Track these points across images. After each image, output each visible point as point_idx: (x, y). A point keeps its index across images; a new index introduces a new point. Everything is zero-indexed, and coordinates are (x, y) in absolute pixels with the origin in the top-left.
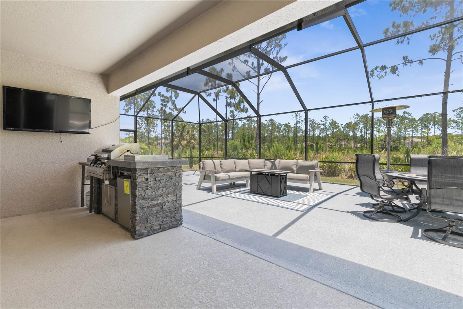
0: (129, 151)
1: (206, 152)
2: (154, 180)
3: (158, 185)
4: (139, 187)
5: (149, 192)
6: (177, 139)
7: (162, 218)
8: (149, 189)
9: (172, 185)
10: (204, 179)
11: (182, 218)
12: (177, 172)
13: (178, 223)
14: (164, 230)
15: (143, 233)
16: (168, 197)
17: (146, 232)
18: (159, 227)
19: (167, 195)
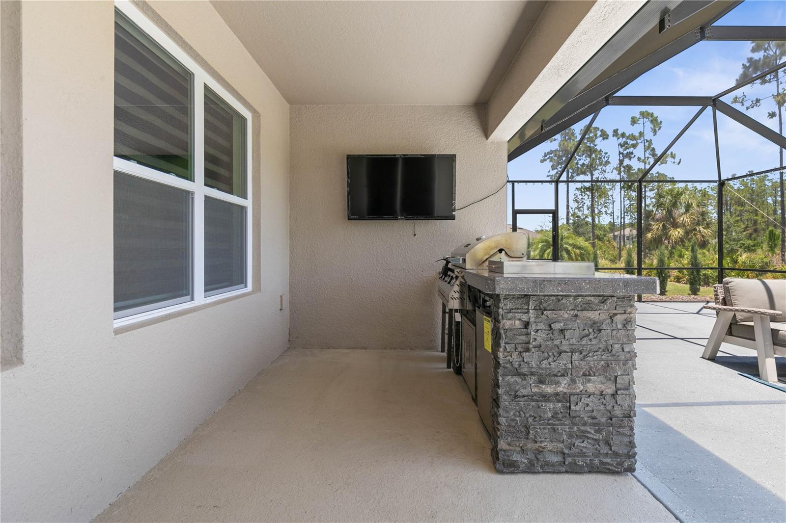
0: (503, 252)
1: (744, 256)
2: (547, 328)
3: (557, 342)
4: (507, 340)
5: (533, 359)
6: (657, 225)
7: (570, 436)
8: (533, 350)
9: (600, 348)
10: (730, 332)
11: (635, 454)
12: (615, 312)
13: (620, 464)
14: (574, 470)
15: (515, 461)
16: (589, 381)
17: (524, 463)
18: (562, 459)
19: (583, 375)
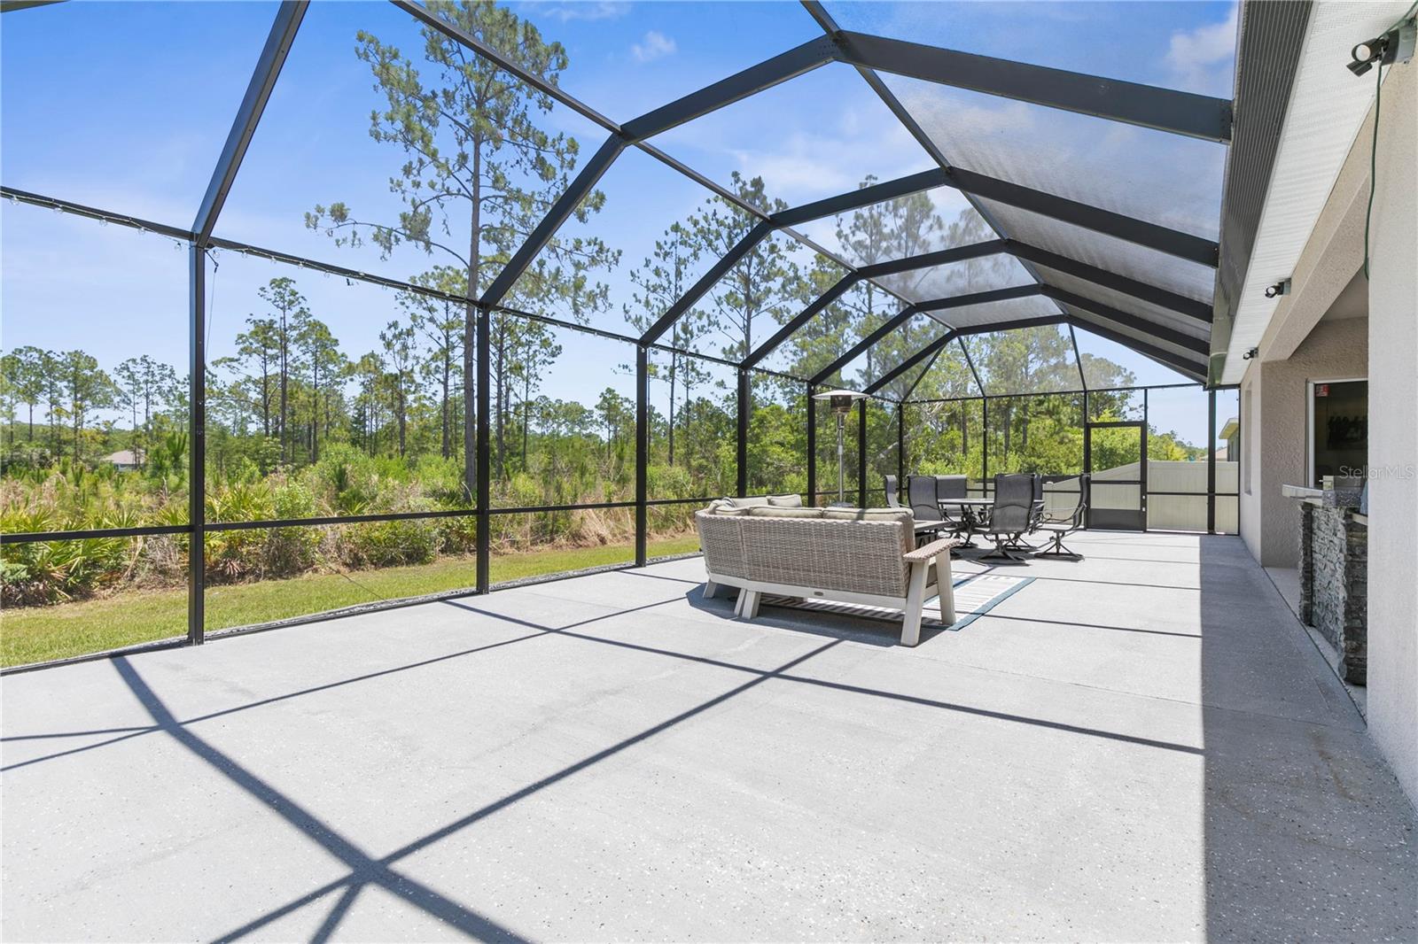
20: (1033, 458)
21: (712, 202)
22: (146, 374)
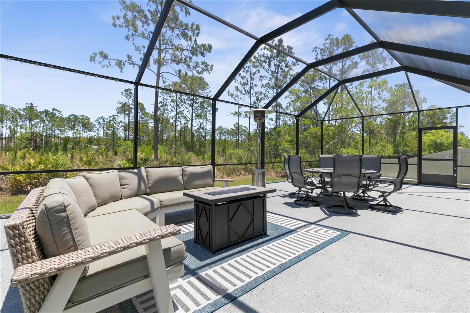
20: (405, 148)
21: (263, 50)
22: (103, 121)
